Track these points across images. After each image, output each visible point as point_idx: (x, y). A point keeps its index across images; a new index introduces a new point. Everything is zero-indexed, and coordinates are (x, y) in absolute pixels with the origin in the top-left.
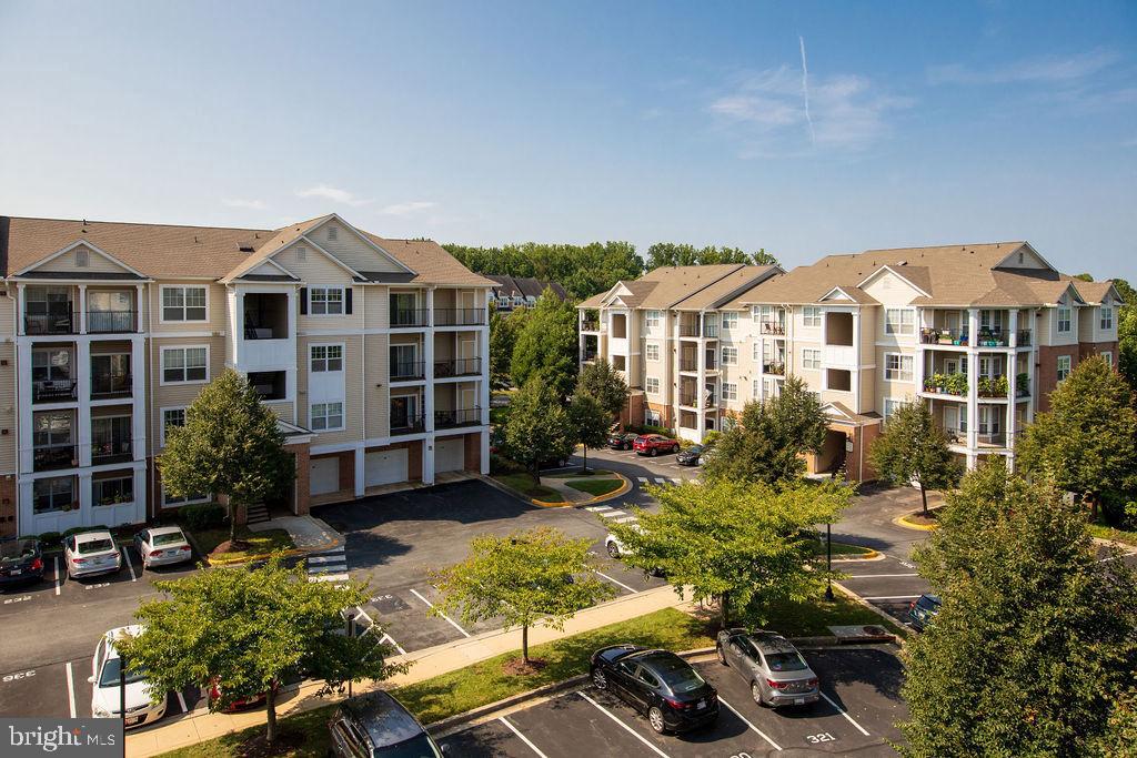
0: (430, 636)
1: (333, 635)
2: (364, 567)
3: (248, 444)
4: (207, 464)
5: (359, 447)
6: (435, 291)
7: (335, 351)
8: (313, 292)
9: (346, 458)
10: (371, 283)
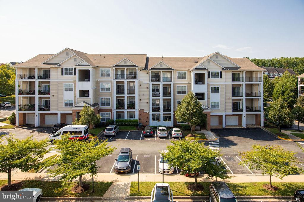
0: (241, 170)
1: (210, 163)
2: (224, 147)
3: (194, 111)
4: (185, 115)
5: (224, 114)
6: (245, 72)
7: (217, 88)
8: (212, 72)
9: (220, 117)
10: (227, 70)
